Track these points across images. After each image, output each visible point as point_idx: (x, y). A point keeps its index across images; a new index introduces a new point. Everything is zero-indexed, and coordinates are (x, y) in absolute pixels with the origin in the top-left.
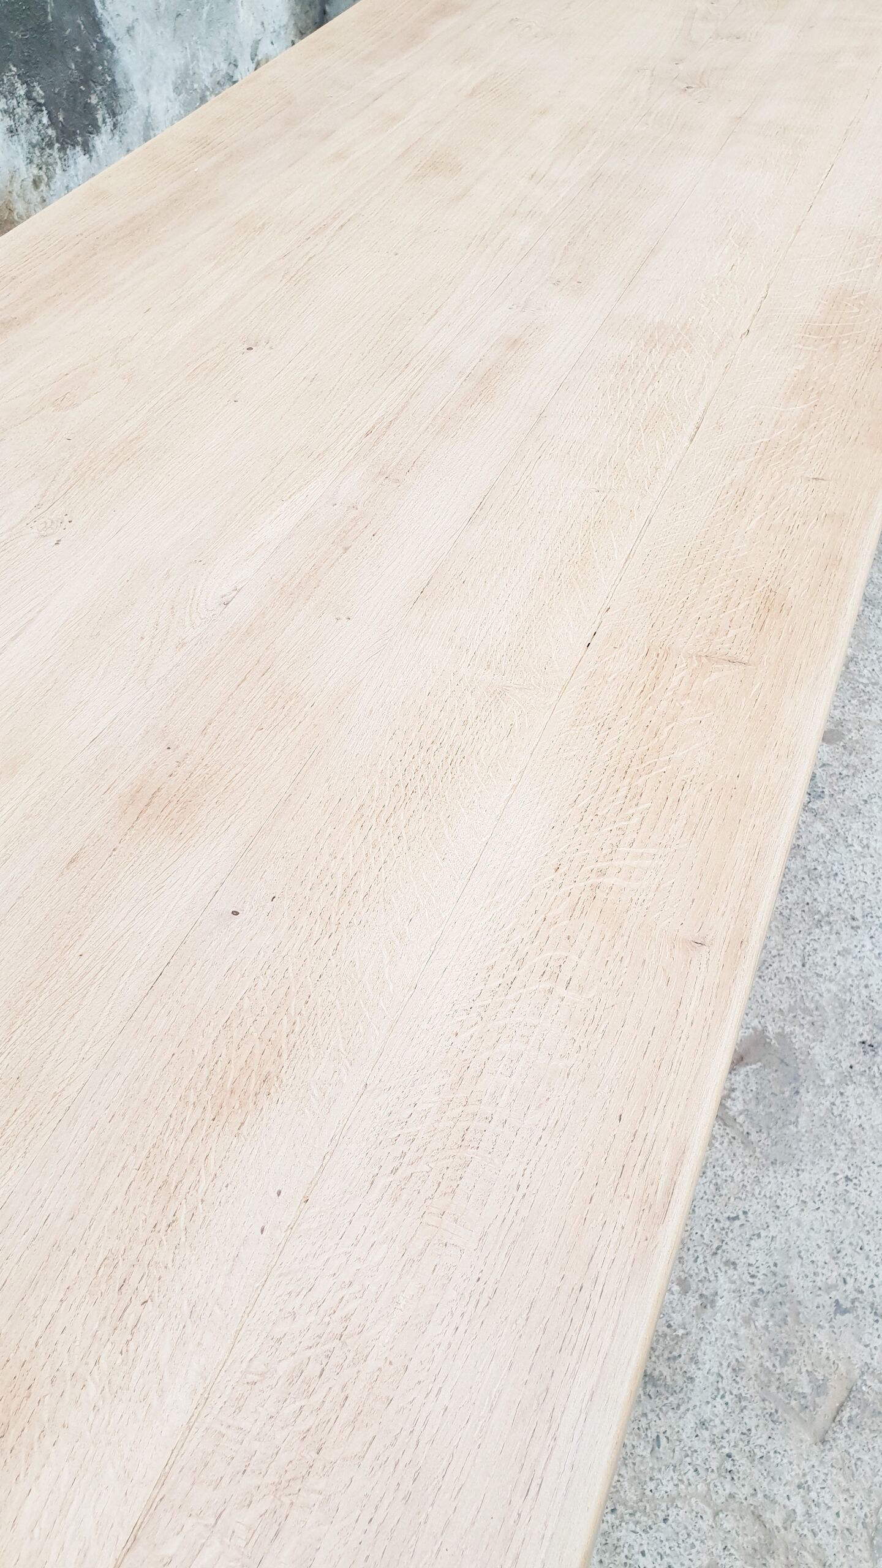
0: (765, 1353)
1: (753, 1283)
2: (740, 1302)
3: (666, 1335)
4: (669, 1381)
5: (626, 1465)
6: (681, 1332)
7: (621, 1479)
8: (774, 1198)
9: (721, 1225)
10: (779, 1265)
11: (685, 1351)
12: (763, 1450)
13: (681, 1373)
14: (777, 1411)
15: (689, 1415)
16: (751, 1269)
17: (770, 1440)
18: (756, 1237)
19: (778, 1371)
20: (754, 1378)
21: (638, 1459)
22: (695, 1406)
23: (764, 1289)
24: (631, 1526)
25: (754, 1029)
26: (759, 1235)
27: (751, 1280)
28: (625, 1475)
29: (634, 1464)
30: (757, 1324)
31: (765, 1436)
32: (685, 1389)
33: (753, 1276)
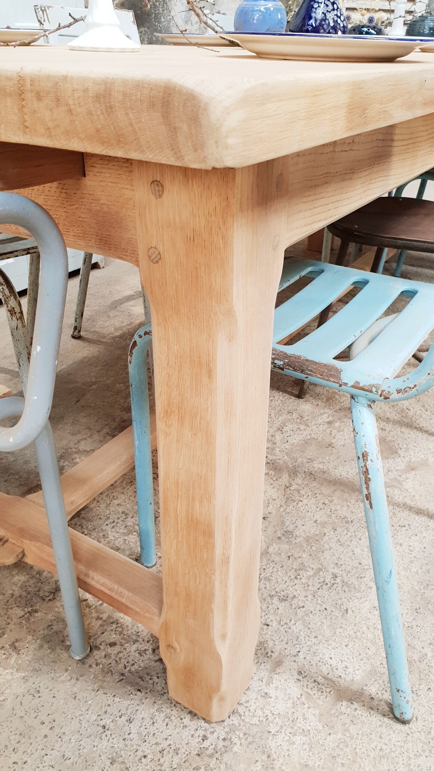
0: (415, 583)
1: (411, 554)
2: (403, 560)
3: (357, 568)
4: (357, 587)
5: (326, 618)
6: (366, 567)
7: (323, 625)
8: (427, 522)
9: (395, 528)
10: (426, 549)
11: (368, 576)
12: (409, 624)
13: (364, 584)
14: (419, 608)
15: (367, 603)
16: (410, 548)
17: (414, 621)
18: (414, 535)
19: (422, 591)
20: (407, 593)
21: (334, 617)
22: (371, 600)
23: (417, 556)
24: (325, 645)
25: (422, 459)
26: (416, 535)
27: (410, 552)
28: (325, 623)
29: (331, 619)
30: (411, 570)
31: (411, 618)
32: (366, 591)
33: (411, 551)
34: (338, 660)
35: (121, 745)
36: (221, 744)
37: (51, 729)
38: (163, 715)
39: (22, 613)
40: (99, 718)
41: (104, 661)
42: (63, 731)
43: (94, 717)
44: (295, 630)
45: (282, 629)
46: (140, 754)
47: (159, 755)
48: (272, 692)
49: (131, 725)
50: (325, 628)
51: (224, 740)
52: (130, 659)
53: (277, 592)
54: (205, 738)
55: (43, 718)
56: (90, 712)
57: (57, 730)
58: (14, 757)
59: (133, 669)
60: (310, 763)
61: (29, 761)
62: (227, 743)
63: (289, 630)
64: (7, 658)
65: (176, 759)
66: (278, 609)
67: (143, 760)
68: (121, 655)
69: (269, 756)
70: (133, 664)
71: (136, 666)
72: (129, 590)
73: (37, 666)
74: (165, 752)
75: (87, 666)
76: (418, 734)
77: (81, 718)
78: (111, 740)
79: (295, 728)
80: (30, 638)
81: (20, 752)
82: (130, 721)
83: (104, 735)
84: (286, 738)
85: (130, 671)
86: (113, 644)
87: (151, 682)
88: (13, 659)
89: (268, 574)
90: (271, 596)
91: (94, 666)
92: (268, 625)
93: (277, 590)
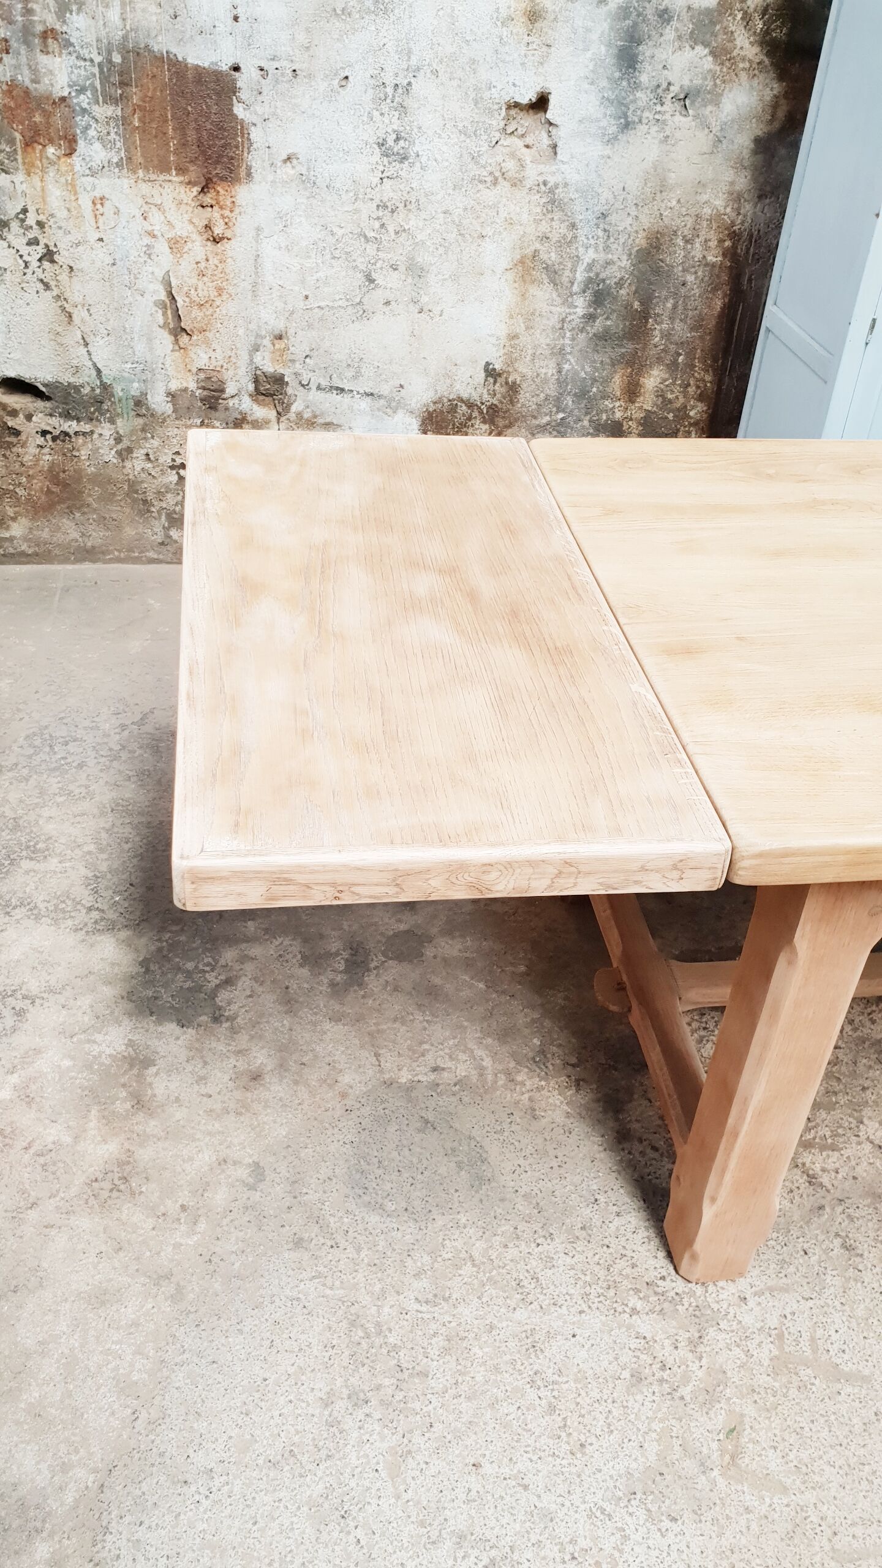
34: (843, 1339)
35: (599, 1224)
36: (672, 1294)
37: (559, 1166)
38: (647, 1234)
39: (604, 1062)
40: (598, 1191)
41: (637, 1155)
42: (566, 1175)
43: (595, 1187)
44: (828, 1281)
45: (816, 1268)
46: (606, 1242)
47: (619, 1256)
48: (751, 1303)
49: (616, 1217)
50: (862, 1306)
51: (677, 1294)
52: (659, 1172)
53: (847, 1236)
54: (663, 1278)
55: (560, 1154)
56: (595, 1181)
57: (562, 1171)
58: (521, 1161)
59: (654, 1181)
60: (729, 1374)
61: (529, 1173)
62: (677, 1298)
63: (822, 1276)
64: (566, 1088)
65: (628, 1270)
66: (832, 1250)
67: (605, 1248)
68: (654, 1162)
69: (700, 1337)
70: (657, 1178)
71: (658, 1181)
72: (682, 1107)
73: (584, 1113)
74: (625, 1258)
75: (621, 1147)
76: (851, 1455)
77: (586, 1179)
78: (594, 1213)
79: (744, 1342)
80: (594, 1086)
81: (528, 1162)
82: (618, 1214)
83: (591, 1205)
84: (728, 1341)
85: (650, 1180)
86: (655, 1149)
87: (659, 1203)
88: (571, 1092)
89: (857, 1215)
90: (837, 1235)
91: (626, 1152)
92: (806, 1253)
93: (850, 1235)
